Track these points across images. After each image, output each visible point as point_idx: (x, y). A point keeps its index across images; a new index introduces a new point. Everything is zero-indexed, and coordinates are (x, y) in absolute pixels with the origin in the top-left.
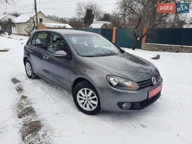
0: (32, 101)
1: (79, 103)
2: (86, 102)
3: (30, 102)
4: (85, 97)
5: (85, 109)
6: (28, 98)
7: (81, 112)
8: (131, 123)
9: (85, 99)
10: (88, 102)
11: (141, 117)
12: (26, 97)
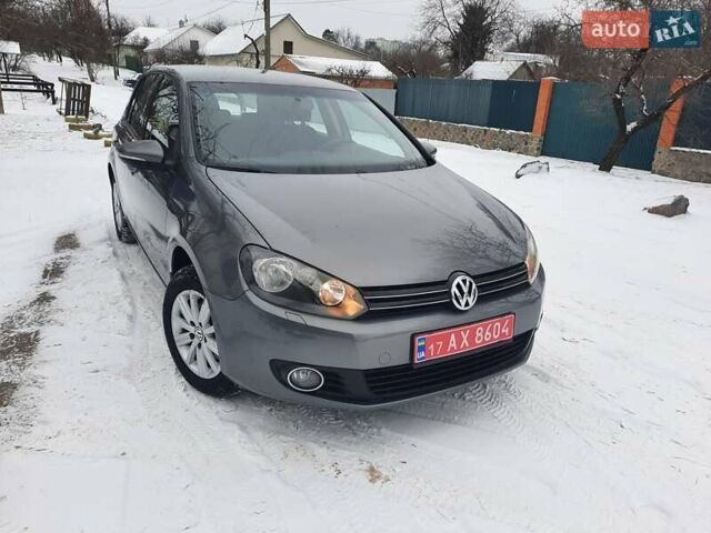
0: (55, 317)
1: (177, 344)
2: (196, 341)
3: (50, 317)
4: (192, 324)
5: (193, 367)
6: (53, 302)
7: (183, 379)
8: (338, 451)
9: (191, 329)
10: (200, 345)
11: (397, 435)
12: (54, 298)
